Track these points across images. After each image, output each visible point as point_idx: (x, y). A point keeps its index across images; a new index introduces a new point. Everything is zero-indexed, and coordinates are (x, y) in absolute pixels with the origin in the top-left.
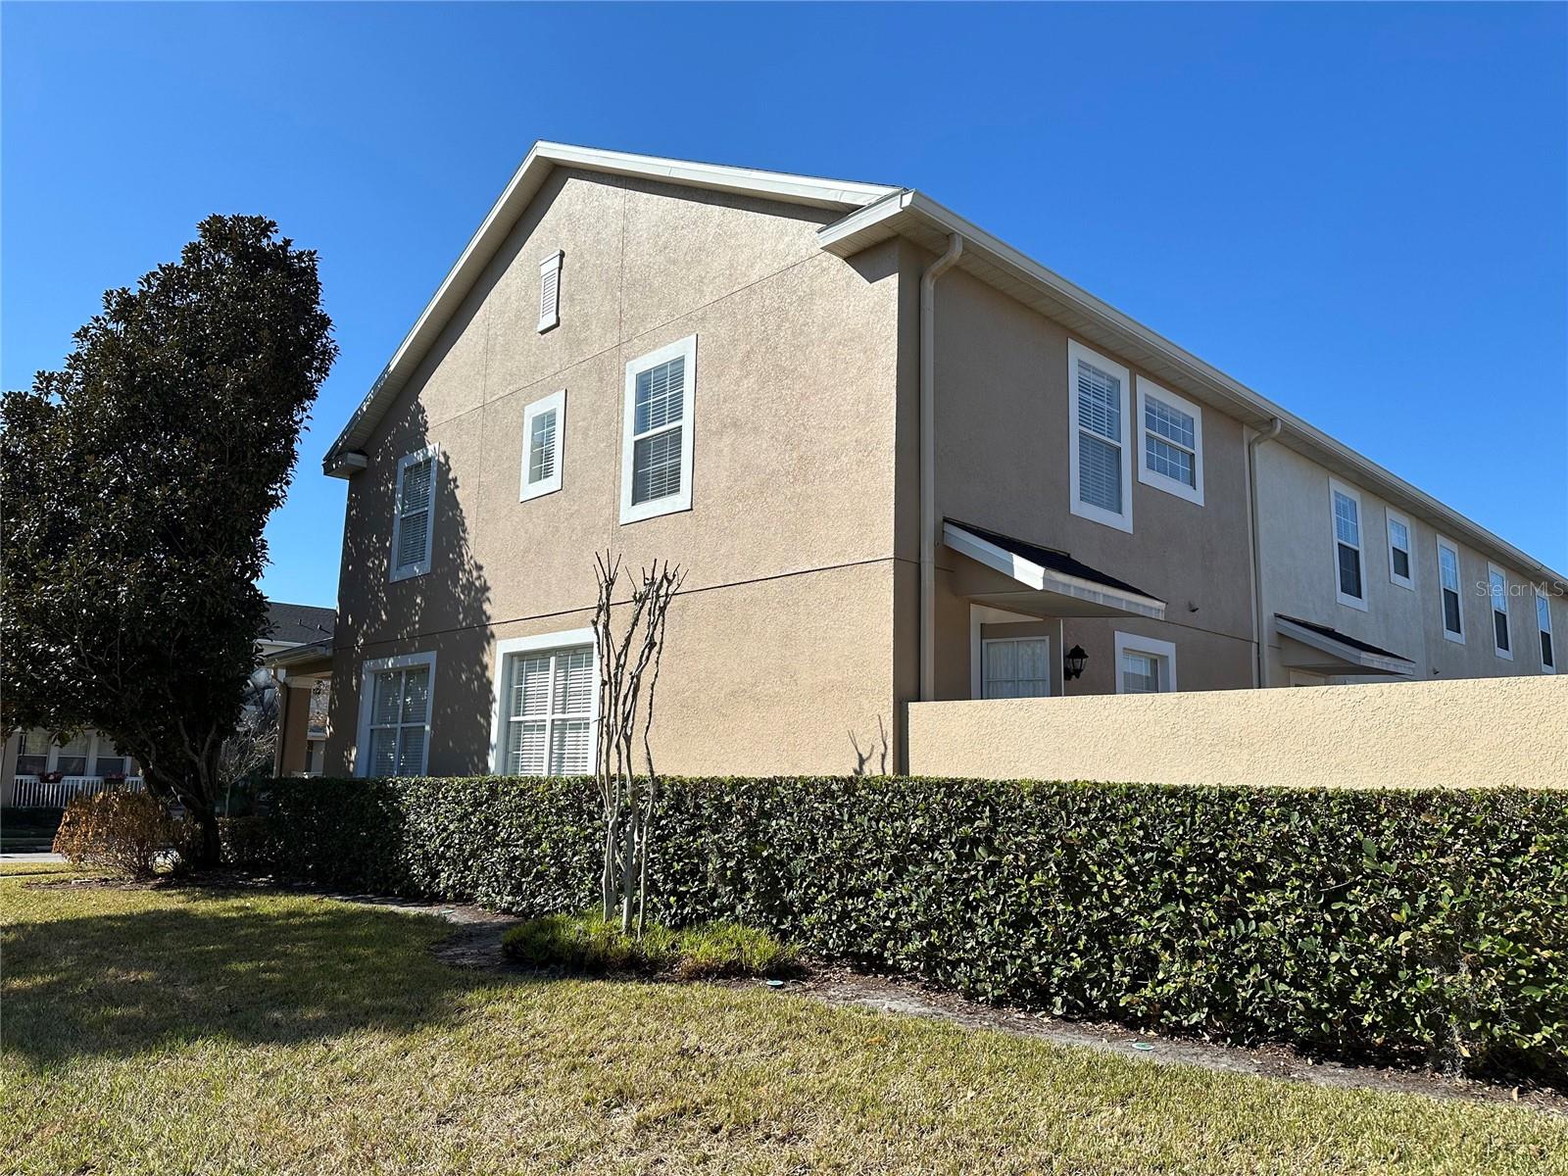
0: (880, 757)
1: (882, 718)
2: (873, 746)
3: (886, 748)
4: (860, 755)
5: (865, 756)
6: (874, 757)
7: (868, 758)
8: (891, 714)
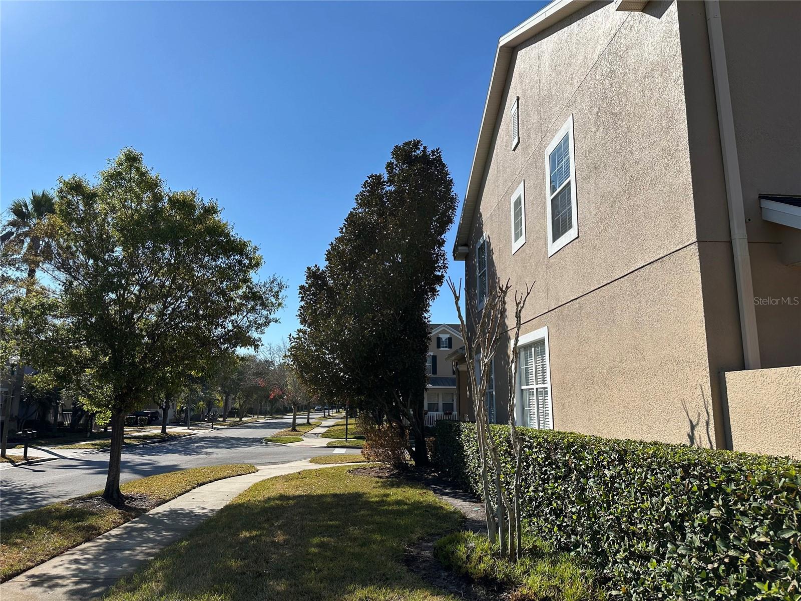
0: (705, 424)
1: (703, 387)
2: (699, 413)
3: (709, 416)
4: (691, 422)
5: (695, 422)
6: (700, 423)
7: (697, 424)
8: (709, 385)
